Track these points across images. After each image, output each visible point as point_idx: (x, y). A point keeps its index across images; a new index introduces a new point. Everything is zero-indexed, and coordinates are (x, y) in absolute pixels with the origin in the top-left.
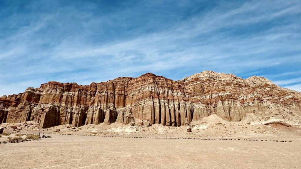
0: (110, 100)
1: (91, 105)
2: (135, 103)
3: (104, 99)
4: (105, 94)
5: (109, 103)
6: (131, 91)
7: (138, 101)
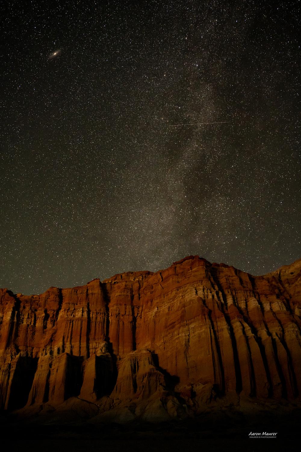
0: (95, 330)
1: (46, 346)
2: (163, 335)
3: (81, 328)
4: (82, 315)
5: (95, 339)
6: (149, 304)
7: (169, 331)
